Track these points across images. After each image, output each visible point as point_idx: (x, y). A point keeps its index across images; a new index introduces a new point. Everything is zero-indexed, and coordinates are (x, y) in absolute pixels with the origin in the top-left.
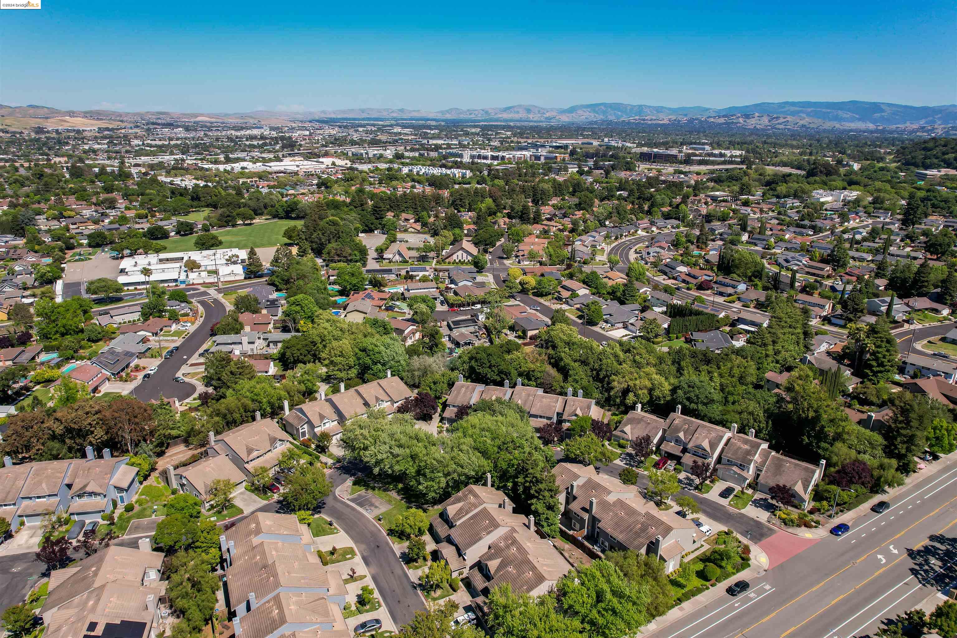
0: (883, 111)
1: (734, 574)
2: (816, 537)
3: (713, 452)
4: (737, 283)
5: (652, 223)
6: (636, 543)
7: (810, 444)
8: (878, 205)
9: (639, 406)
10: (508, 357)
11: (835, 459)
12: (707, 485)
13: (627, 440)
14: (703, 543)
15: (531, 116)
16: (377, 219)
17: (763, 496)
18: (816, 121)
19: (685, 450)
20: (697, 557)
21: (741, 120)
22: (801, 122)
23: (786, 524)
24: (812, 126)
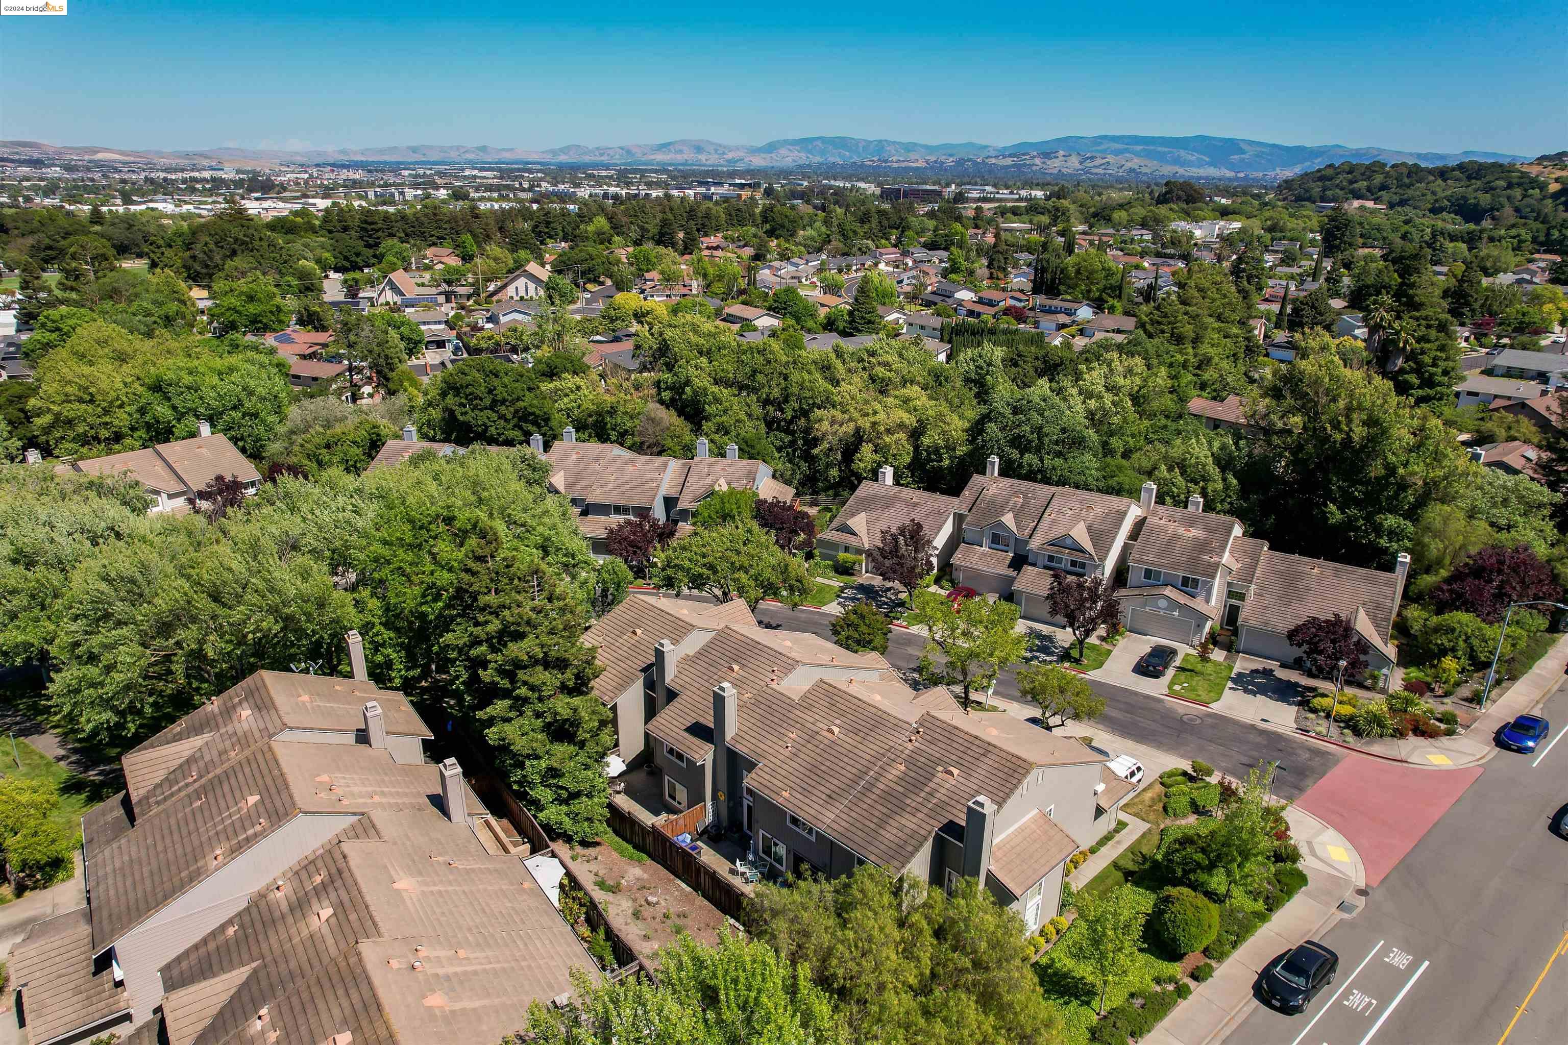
0: (1244, 153)
1: (1262, 917)
2: (1464, 762)
3: (1104, 550)
4: (1076, 306)
5: (905, 253)
6: (890, 834)
7: (1349, 524)
8: (1279, 235)
9: (888, 472)
10: (546, 386)
11: (1434, 547)
12: (1093, 647)
13: (859, 551)
14: (1123, 816)
15: (702, 158)
16: (368, 246)
17: (1258, 664)
18: (1147, 162)
19: (1019, 562)
20: (1115, 865)
21: (1037, 161)
22: (1129, 165)
23: (1357, 732)
24: (1144, 170)
